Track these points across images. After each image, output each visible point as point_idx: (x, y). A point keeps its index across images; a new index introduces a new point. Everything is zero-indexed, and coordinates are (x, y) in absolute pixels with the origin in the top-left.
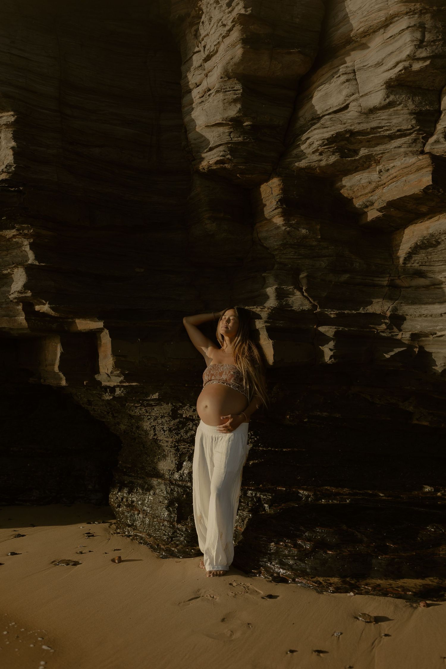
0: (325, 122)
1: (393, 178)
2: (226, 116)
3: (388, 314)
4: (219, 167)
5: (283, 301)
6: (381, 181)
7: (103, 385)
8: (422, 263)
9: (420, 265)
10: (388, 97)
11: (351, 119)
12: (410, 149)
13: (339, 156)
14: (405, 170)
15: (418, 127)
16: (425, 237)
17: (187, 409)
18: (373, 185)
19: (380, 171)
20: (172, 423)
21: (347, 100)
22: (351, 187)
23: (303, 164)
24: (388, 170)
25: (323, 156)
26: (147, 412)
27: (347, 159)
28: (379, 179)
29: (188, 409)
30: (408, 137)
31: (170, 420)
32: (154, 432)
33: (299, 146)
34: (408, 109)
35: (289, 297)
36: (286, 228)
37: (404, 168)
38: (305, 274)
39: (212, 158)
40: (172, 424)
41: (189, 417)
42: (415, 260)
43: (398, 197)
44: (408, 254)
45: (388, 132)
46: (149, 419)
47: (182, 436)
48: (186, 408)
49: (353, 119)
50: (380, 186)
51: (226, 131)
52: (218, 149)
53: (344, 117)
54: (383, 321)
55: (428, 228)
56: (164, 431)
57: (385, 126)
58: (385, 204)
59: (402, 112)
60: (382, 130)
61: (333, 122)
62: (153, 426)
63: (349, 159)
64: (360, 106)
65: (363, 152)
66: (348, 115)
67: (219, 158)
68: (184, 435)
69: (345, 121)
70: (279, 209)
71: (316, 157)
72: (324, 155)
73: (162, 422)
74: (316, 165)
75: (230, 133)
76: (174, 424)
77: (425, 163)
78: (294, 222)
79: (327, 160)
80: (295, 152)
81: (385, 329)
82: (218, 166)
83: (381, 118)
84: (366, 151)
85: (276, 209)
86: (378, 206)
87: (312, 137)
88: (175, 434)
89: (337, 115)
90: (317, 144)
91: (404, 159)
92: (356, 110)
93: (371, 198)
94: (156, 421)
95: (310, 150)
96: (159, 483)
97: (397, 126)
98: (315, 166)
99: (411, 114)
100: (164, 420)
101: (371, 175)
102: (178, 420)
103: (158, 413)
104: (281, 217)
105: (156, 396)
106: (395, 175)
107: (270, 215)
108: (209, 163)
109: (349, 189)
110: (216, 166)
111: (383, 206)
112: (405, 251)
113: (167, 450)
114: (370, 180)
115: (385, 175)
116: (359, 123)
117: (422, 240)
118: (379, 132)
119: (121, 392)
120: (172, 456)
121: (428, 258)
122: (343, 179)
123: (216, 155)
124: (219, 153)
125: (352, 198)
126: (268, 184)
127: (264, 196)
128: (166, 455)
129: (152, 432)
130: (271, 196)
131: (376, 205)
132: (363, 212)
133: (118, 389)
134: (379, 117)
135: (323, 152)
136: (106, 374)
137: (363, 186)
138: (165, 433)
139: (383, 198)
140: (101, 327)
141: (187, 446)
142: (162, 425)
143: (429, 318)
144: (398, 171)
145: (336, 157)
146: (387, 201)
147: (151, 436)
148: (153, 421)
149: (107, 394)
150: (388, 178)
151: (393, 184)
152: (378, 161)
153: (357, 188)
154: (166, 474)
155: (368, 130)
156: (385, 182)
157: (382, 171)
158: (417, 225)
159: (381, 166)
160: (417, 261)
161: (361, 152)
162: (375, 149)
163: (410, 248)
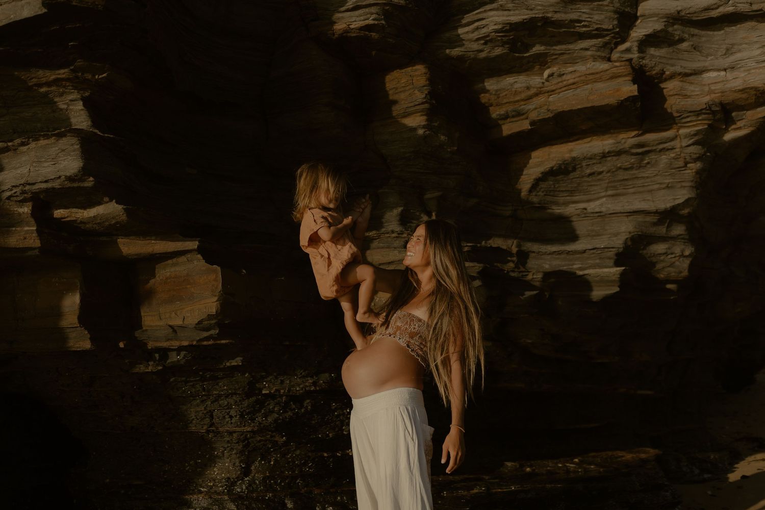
0: (506, 4)
1: (570, 85)
3: (514, 250)
4: (362, 34)
5: (407, 227)
6: (542, 88)
7: (150, 348)
8: (547, 192)
9: (545, 195)
11: (542, 5)
12: (599, 53)
13: (508, 49)
14: (591, 77)
15: (618, 30)
16: (565, 161)
17: (271, 380)
18: (533, 91)
19: (551, 75)
20: (246, 403)
22: (497, 91)
23: (456, 52)
24: (563, 74)
25: (487, 46)
26: (204, 390)
27: (515, 54)
28: (541, 85)
29: (273, 381)
30: (600, 40)
31: (243, 399)
32: (211, 420)
33: (456, 28)
34: (613, 7)
36: (426, 131)
37: (589, 74)
38: (437, 194)
39: (356, 21)
41: (274, 392)
42: (541, 188)
43: (579, 107)
44: (537, 179)
45: (584, 29)
46: (202, 401)
47: (260, 424)
48: (269, 379)
49: (545, 6)
50: (545, 93)
52: (367, 10)
53: (532, 1)
54: (509, 258)
55: (571, 151)
56: (231, 417)
57: (585, 21)
58: (550, 115)
59: (606, 8)
60: (579, 25)
61: (517, 5)
62: (210, 411)
63: (517, 55)
65: (538, 49)
67: (370, 22)
68: (262, 421)
69: (533, 6)
70: (426, 105)
71: (475, 46)
72: (489, 45)
73: (228, 403)
74: (472, 56)
76: (248, 406)
77: (623, 71)
78: (436, 124)
79: (490, 51)
80: (447, 35)
81: (514, 268)
82: (362, 33)
84: (543, 48)
85: (423, 103)
86: (538, 117)
87: (488, 18)
88: (249, 420)
90: (490, 29)
91: (593, 63)
93: (523, 107)
94: (216, 403)
95: (473, 35)
96: (217, 500)
97: (597, 24)
98: (470, 56)
99: (616, 12)
100: (231, 401)
101: (529, 79)
102: (254, 399)
103: (224, 390)
104: (424, 115)
105: (237, 361)
106: (571, 81)
107: (407, 111)
108: (349, 28)
109: (494, 93)
110: (359, 33)
111: (547, 117)
112: (534, 177)
113: (224, 448)
114: (528, 85)
115: (554, 81)
116: (556, 12)
117: (560, 165)
118: (575, 27)
119: (181, 358)
120: (234, 456)
121: (554, 186)
122: (486, 80)
123: (362, 18)
124: (369, 16)
125: (491, 105)
126: (403, 71)
127: (395, 86)
128: (217, 456)
129: (207, 420)
130: (411, 87)
131: (534, 116)
132: (496, 125)
133: (174, 353)
134: (578, 9)
135: (491, 41)
136: (170, 328)
137: (516, 91)
138: (233, 421)
139: (550, 108)
140: (190, 248)
141: (269, 436)
142: (228, 409)
143: (563, 256)
144: (580, 77)
145: (502, 50)
146: (559, 111)
147: (205, 427)
148: (212, 403)
149: (151, 363)
150: (560, 84)
151: (569, 91)
152: (546, 63)
153: (504, 94)
154: (220, 487)
155: (567, 22)
156: (554, 88)
157: (555, 74)
158: (554, 147)
159: (555, 69)
160: (542, 190)
161: (534, 49)
162: (554, 47)
163: (542, 173)
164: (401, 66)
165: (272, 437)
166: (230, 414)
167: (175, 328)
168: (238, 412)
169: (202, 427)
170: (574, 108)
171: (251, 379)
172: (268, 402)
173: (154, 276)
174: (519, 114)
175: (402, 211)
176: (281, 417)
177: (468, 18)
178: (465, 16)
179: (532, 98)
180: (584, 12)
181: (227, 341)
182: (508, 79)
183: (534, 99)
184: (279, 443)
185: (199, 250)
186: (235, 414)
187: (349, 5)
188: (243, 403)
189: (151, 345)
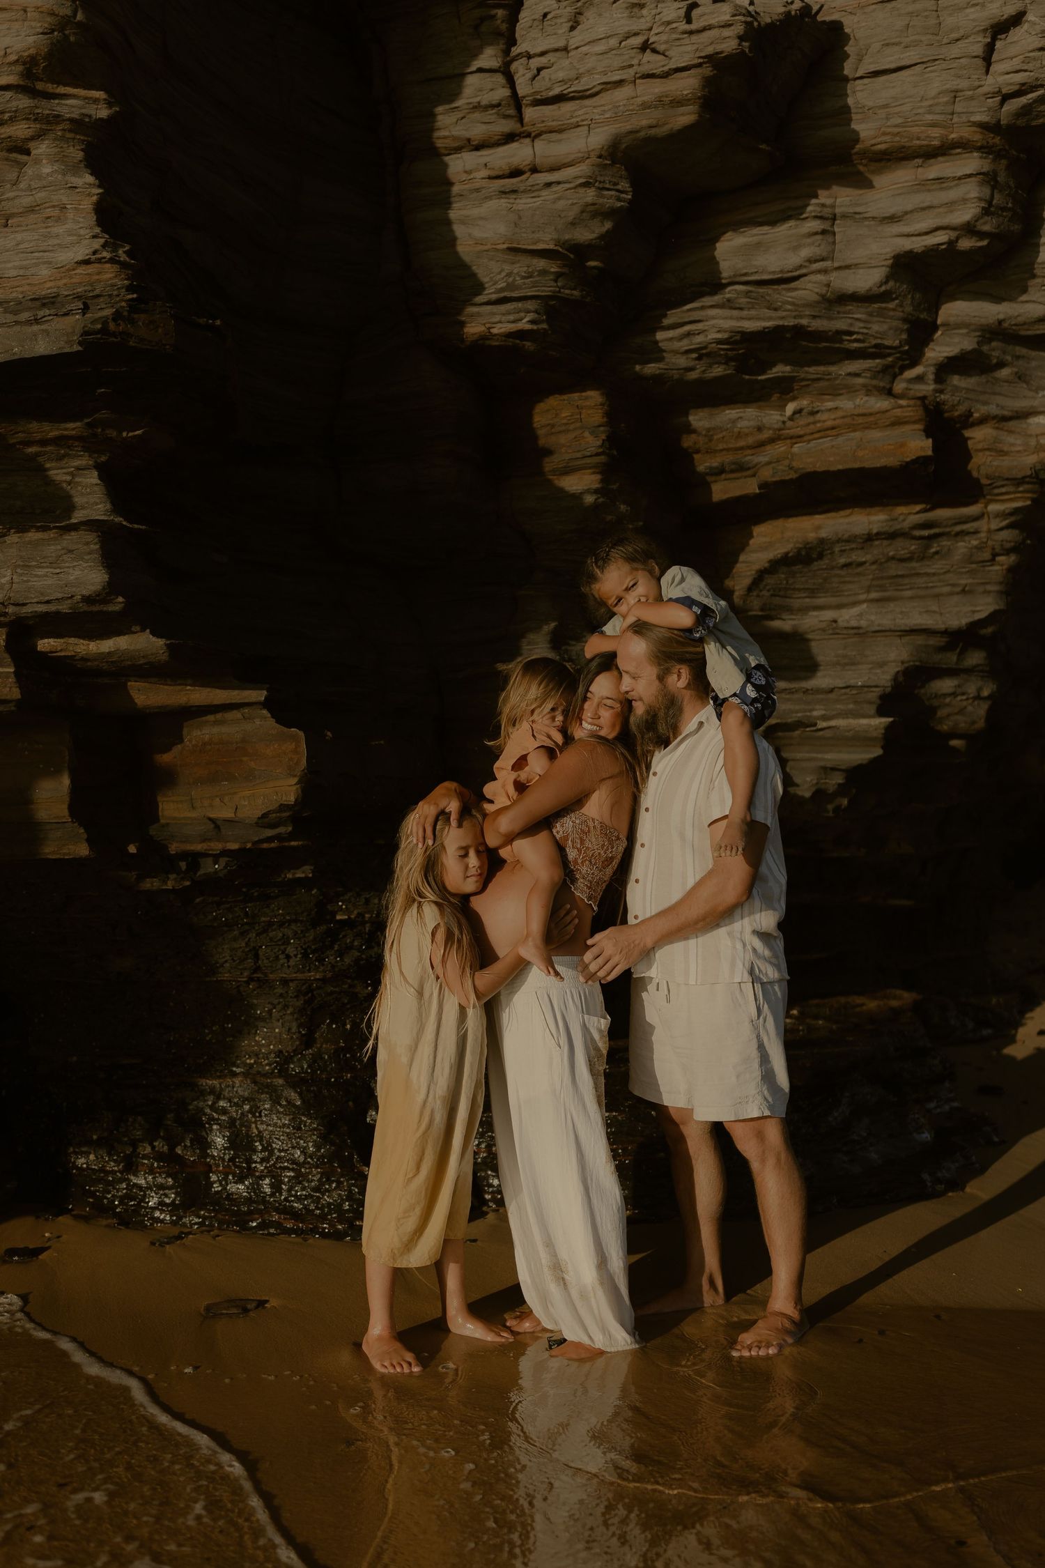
0: (736, 298)
1: (828, 429)
2: (567, 237)
4: (510, 344)
6: (784, 430)
7: (172, 852)
8: (775, 591)
9: (772, 595)
10: (886, 282)
11: (793, 304)
12: (874, 382)
13: (734, 368)
14: (860, 420)
15: (907, 348)
16: (808, 543)
17: (350, 898)
18: (766, 435)
19: (798, 412)
20: (311, 935)
21: (805, 267)
22: (708, 430)
23: (651, 369)
24: (818, 412)
25: (702, 362)
26: (247, 914)
27: (744, 376)
28: (780, 425)
29: (353, 899)
30: (878, 361)
31: (308, 928)
32: (255, 964)
33: (654, 331)
34: (903, 312)
35: (569, 644)
36: (599, 498)
37: (859, 415)
39: (500, 322)
40: (311, 938)
41: (354, 917)
42: (766, 585)
43: (840, 467)
44: (761, 571)
45: (855, 345)
46: (243, 933)
47: (333, 967)
48: (347, 897)
49: (798, 305)
50: (786, 439)
51: (552, 270)
52: (520, 305)
53: (778, 296)
55: (819, 528)
56: (288, 957)
57: (858, 333)
58: (793, 475)
59: (891, 313)
60: (848, 338)
61: (753, 301)
62: (254, 948)
63: (747, 377)
64: (828, 285)
65: (780, 370)
66: (790, 294)
67: (525, 326)
68: (336, 962)
69: (780, 304)
70: (603, 457)
71: (682, 362)
72: (706, 360)
73: (284, 935)
74: (676, 377)
75: (558, 276)
76: (315, 938)
77: (912, 414)
79: (705, 370)
80: (638, 340)
82: (510, 342)
83: (855, 316)
84: (788, 368)
85: (597, 454)
86: (772, 476)
87: (707, 321)
88: (316, 961)
89: (761, 290)
90: (710, 337)
91: (866, 398)
92: (816, 290)
93: (749, 458)
94: (265, 935)
95: (681, 344)
96: (265, 1086)
97: (877, 338)
98: (673, 377)
99: (905, 320)
100: (289, 932)
101: (763, 414)
102: (323, 928)
103: (279, 914)
104: (598, 473)
105: (305, 872)
106: (829, 423)
107: (570, 464)
108: (490, 332)
109: (704, 433)
110: (505, 341)
111: (787, 478)
112: (757, 567)
113: (272, 1004)
114: (759, 424)
115: (802, 421)
116: (814, 317)
117: (799, 550)
118: (841, 341)
119: (221, 867)
120: (288, 1018)
121: (787, 583)
122: (692, 411)
123: (511, 318)
124: (522, 314)
125: (698, 452)
126: (565, 397)
127: (551, 422)
128: (260, 1018)
129: (250, 962)
130: (578, 424)
131: (767, 474)
132: (702, 483)
133: (210, 860)
134: (849, 313)
135: (708, 355)
136: (210, 822)
137: (739, 432)
138: (292, 963)
139: (794, 464)
140: (253, 700)
141: (346, 986)
142: (283, 944)
143: (796, 696)
144: (843, 417)
145: (725, 370)
146: (809, 470)
147: (246, 974)
148: (258, 935)
149: (172, 876)
150: (812, 427)
151: (825, 439)
152: (792, 390)
153: (721, 435)
154: (267, 1065)
155: (830, 333)
156: (802, 433)
157: (805, 411)
158: (791, 520)
159: (805, 402)
160: (768, 587)
161: (775, 370)
162: (806, 369)
163: (770, 561)
164: (562, 389)
165: (350, 986)
166: (287, 952)
167: (218, 823)
168: (299, 949)
169: (241, 974)
170: (832, 468)
171: (321, 898)
172: (343, 933)
173: (181, 741)
174: (740, 468)
175: (556, 628)
176: (364, 956)
177: (673, 316)
178: (668, 312)
179: (764, 446)
180: (857, 319)
181: (300, 843)
182: (727, 412)
183: (768, 447)
184: (360, 995)
185: (267, 704)
186: (295, 953)
187: (490, 293)
188: (307, 935)
189: (174, 848)
